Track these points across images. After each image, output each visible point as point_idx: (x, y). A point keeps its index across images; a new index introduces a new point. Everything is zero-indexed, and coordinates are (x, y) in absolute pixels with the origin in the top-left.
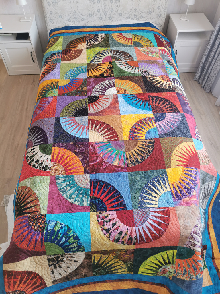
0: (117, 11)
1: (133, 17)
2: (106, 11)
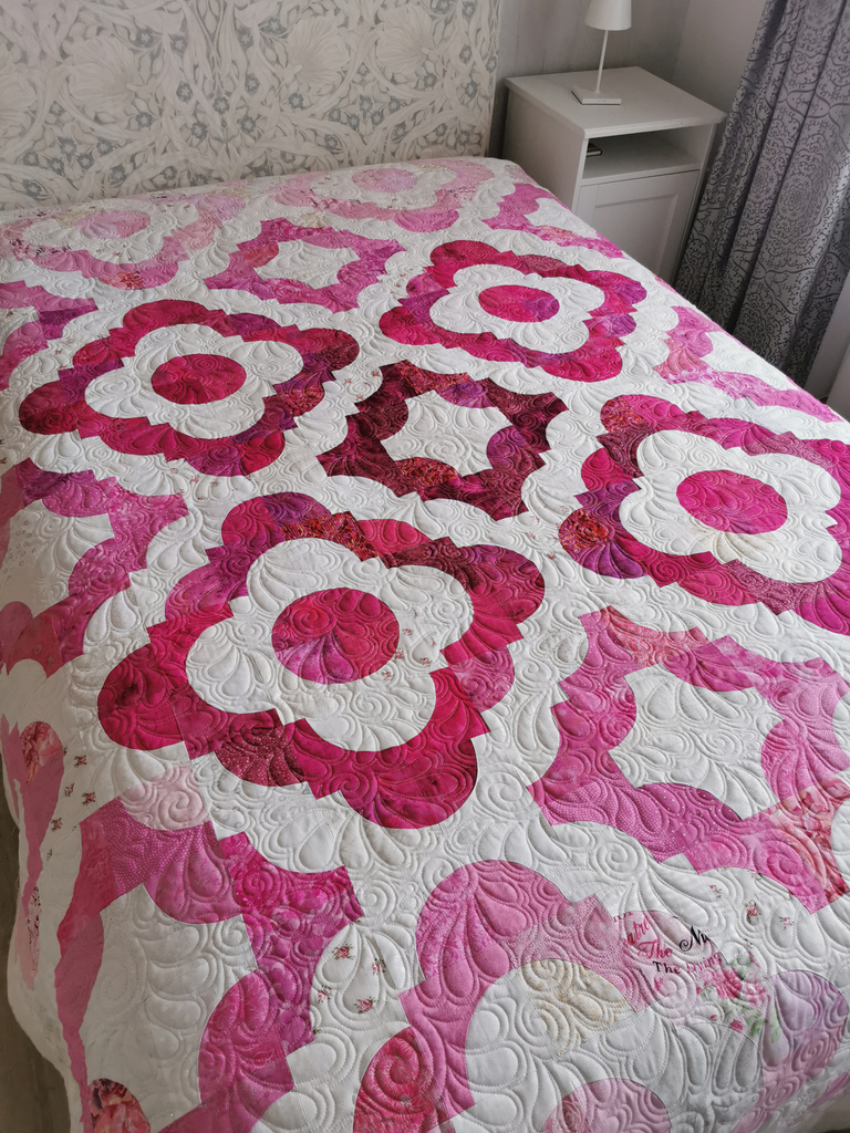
0: (276, 86)
1: (355, 109)
2: (223, 91)
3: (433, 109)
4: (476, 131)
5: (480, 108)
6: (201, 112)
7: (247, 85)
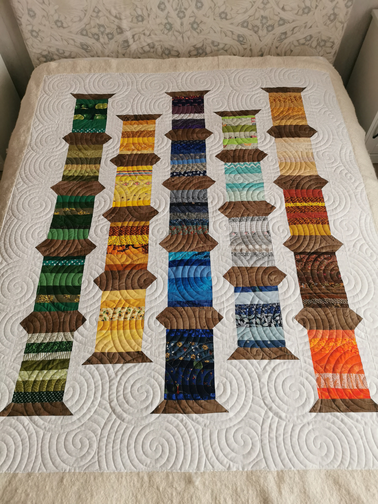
0: (213, 7)
1: (258, 23)
2: (183, 7)
3: (305, 27)
4: (331, 40)
5: (337, 28)
6: (169, 17)
7: (196, 5)
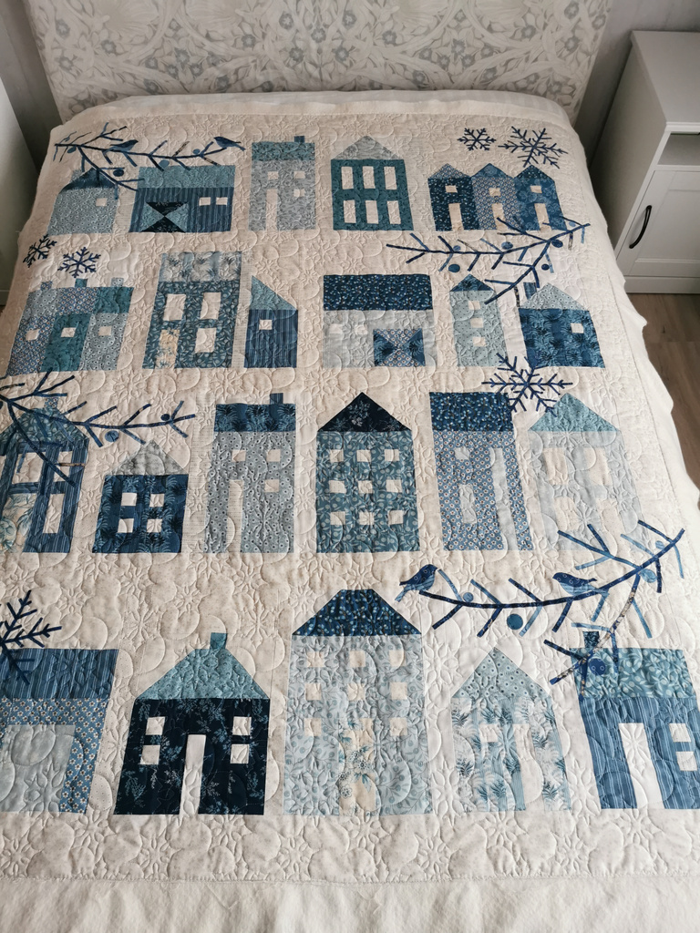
0: (372, 23)
2: (322, 23)
3: (527, 60)
4: (569, 83)
5: (579, 64)
6: (299, 39)
7: (344, 20)
